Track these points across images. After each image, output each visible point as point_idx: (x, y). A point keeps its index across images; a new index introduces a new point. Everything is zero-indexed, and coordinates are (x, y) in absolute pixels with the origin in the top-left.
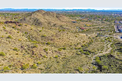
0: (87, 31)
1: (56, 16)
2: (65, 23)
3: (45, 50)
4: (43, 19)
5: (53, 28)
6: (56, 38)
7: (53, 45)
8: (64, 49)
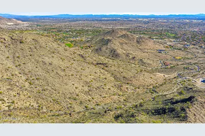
0: (171, 68)
1: (137, 41)
2: (147, 54)
3: (127, 88)
4: (120, 49)
5: (131, 62)
6: (134, 79)
7: (131, 85)
8: (139, 88)
